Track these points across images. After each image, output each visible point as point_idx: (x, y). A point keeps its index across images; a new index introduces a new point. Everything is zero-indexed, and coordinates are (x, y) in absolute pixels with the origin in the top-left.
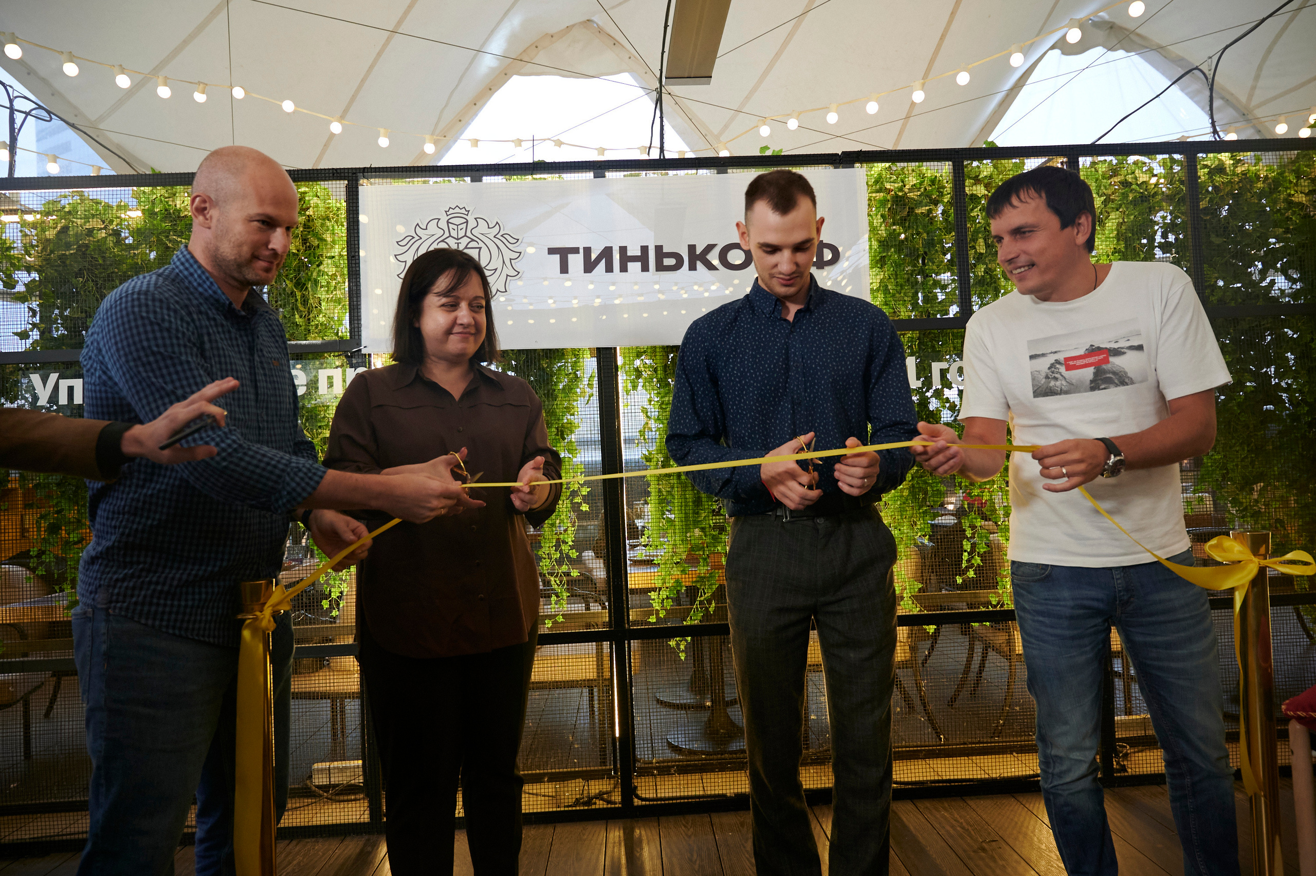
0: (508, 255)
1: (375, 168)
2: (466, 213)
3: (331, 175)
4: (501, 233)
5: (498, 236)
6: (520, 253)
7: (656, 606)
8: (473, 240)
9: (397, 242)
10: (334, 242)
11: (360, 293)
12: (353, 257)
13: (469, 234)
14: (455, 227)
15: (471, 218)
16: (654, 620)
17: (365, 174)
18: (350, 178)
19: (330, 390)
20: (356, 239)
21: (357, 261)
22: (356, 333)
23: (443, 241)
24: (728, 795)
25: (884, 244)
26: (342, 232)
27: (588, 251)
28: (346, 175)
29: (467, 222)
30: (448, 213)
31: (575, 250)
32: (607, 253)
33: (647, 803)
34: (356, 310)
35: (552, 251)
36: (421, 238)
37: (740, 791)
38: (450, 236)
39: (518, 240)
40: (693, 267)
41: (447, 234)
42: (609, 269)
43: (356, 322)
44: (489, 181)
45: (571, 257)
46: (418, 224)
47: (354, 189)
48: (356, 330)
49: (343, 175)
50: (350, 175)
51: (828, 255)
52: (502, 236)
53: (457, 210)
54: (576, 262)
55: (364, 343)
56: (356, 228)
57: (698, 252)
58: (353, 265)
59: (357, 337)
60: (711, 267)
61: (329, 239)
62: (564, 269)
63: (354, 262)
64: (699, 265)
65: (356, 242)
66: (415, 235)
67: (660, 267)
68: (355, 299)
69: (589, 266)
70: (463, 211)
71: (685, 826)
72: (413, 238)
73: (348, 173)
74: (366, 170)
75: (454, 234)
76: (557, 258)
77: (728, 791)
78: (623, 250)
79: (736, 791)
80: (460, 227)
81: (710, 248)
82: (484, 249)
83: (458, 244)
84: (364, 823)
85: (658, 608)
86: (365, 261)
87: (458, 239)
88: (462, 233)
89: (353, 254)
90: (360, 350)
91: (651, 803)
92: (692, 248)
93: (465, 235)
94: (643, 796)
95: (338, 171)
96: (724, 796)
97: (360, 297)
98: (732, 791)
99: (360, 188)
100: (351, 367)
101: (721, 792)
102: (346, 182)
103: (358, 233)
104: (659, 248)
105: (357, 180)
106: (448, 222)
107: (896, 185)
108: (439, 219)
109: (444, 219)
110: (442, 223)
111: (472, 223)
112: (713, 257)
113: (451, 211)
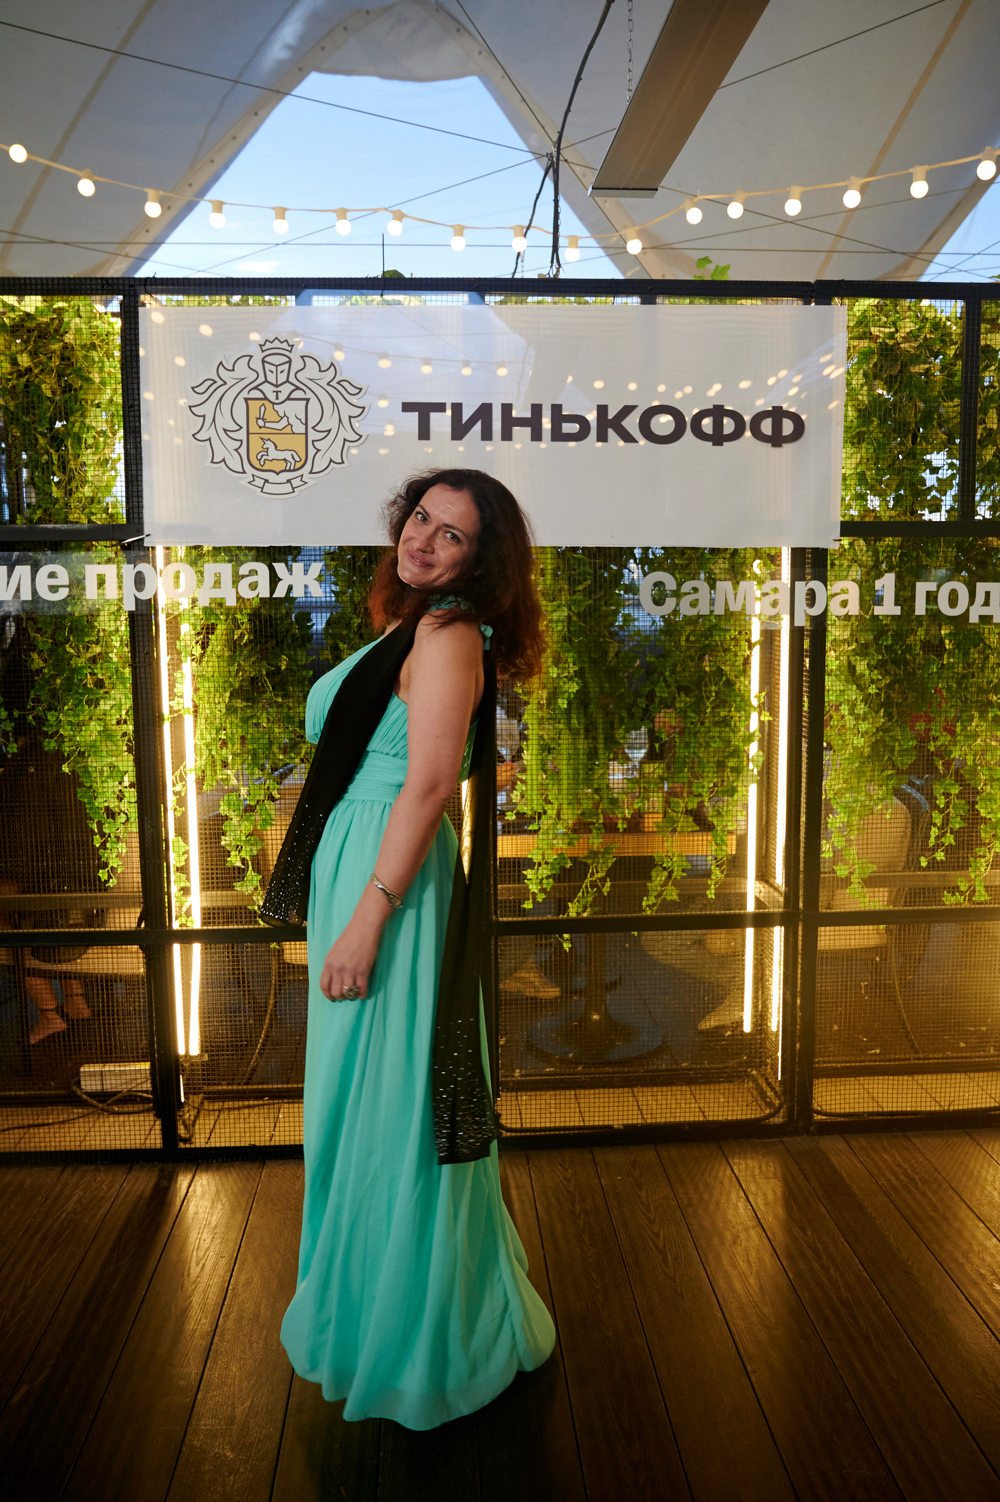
0: (347, 411)
1: (162, 279)
2: (289, 348)
3: (99, 287)
4: (337, 380)
5: (334, 383)
6: (364, 408)
7: (533, 888)
8: (298, 388)
9: (193, 388)
10: (103, 383)
11: (141, 459)
12: (131, 406)
13: (292, 379)
14: (273, 368)
15: (295, 356)
16: (531, 906)
17: (148, 288)
18: (127, 293)
19: (101, 591)
20: (135, 381)
21: (137, 413)
22: (136, 515)
23: (256, 388)
24: (616, 1126)
25: (864, 415)
26: (114, 367)
27: (457, 408)
28: (121, 287)
29: (290, 362)
30: (264, 348)
31: (441, 407)
32: (484, 412)
33: (513, 1134)
34: (135, 483)
35: (407, 407)
36: (225, 383)
37: (630, 1122)
38: (266, 381)
39: (361, 389)
40: (602, 437)
41: (261, 379)
42: (487, 435)
43: (135, 499)
44: (321, 304)
45: (434, 416)
46: (221, 363)
47: (132, 309)
48: (136, 510)
49: (115, 287)
50: (127, 288)
51: (788, 427)
52: (338, 383)
53: (276, 344)
54: (441, 422)
55: (147, 531)
56: (135, 365)
57: (610, 416)
58: (132, 419)
59: (136, 521)
60: (627, 437)
61: (97, 380)
62: (424, 433)
63: (132, 414)
64: (611, 433)
65: (135, 386)
66: (217, 379)
67: (558, 435)
68: (134, 467)
69: (459, 431)
70: (285, 345)
71: (561, 1165)
72: (215, 382)
73: (124, 284)
74: (149, 282)
75: (271, 378)
76: (413, 418)
77: (616, 1123)
78: (507, 408)
79: (625, 1122)
80: (280, 368)
81: (627, 410)
82: (314, 402)
83: (277, 392)
84: (155, 1150)
85: (536, 891)
86: (148, 414)
87: (277, 386)
88: (282, 378)
89: (131, 402)
90: (142, 540)
91: (518, 1134)
92: (602, 410)
93: (287, 381)
94: (509, 1126)
95: (110, 282)
96: (610, 1127)
97: (141, 464)
98: (621, 1122)
99: (141, 309)
100: (129, 562)
101: (606, 1123)
102: (121, 297)
103: (138, 372)
104: (556, 409)
105: (136, 296)
106: (263, 362)
107: (887, 330)
108: (251, 357)
109: (258, 356)
110: (256, 364)
111: (297, 364)
112: (631, 423)
113: (268, 345)
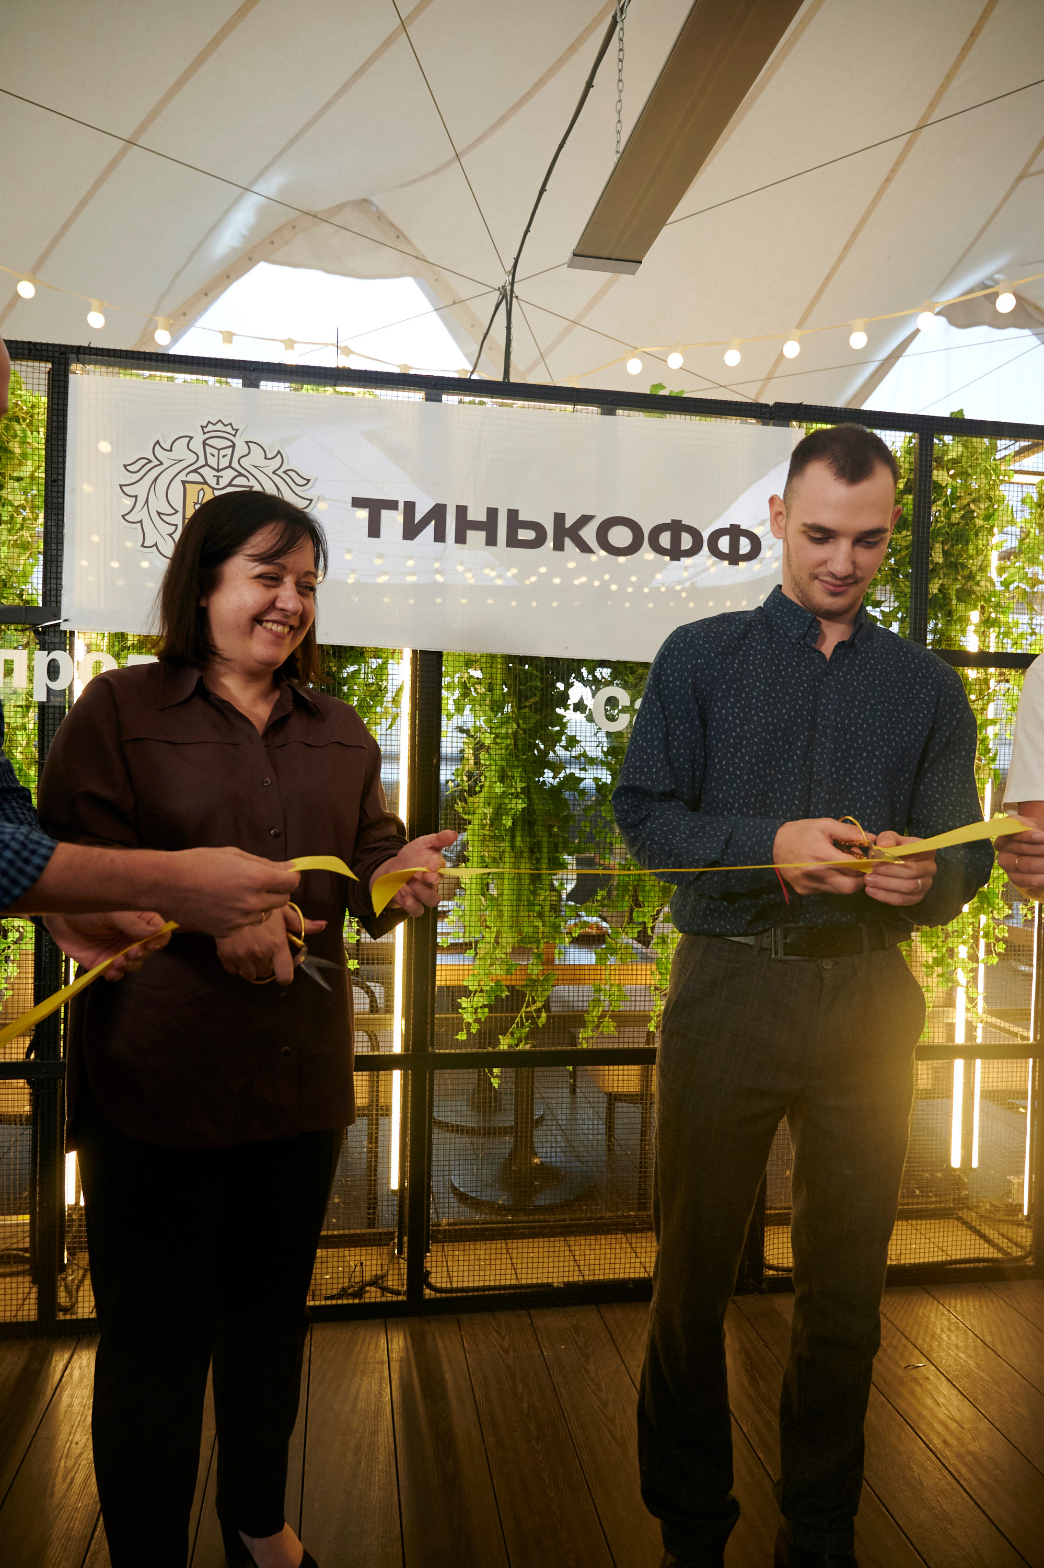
0: (292, 501)
1: (97, 349)
2: (233, 432)
3: (26, 352)
4: (284, 468)
5: (280, 472)
6: (311, 500)
7: (468, 1018)
8: (241, 474)
9: (125, 466)
10: (24, 455)
11: (62, 538)
12: (55, 481)
13: (235, 464)
14: (215, 452)
15: (239, 441)
17: (81, 356)
18: (57, 360)
19: (7, 680)
20: (61, 454)
21: (61, 489)
22: (53, 599)
23: (195, 471)
24: (555, 1285)
26: (39, 439)
27: (410, 507)
28: (50, 354)
29: (233, 446)
30: (206, 430)
31: (392, 505)
32: (438, 512)
33: (443, 1295)
34: (54, 564)
35: (358, 503)
36: (162, 464)
37: (571, 1279)
38: (207, 464)
39: (309, 481)
40: (559, 546)
41: (202, 462)
42: (440, 537)
43: (53, 581)
44: (270, 388)
45: (385, 514)
46: (158, 442)
47: (61, 378)
48: (53, 593)
49: (44, 353)
50: (57, 355)
51: (745, 546)
52: (285, 472)
53: (219, 427)
54: (392, 521)
55: (64, 614)
56: (61, 437)
57: (568, 525)
58: (54, 494)
59: (53, 604)
60: (585, 548)
61: (18, 451)
62: (374, 530)
63: (55, 489)
64: (568, 542)
65: (61, 460)
66: (152, 458)
67: (513, 541)
68: (54, 547)
69: (411, 530)
70: (229, 429)
71: (494, 1328)
72: (150, 461)
73: (53, 351)
74: (82, 351)
75: (212, 461)
76: (363, 514)
77: (555, 1280)
78: (462, 511)
79: (566, 1280)
80: (222, 453)
81: (585, 520)
83: (218, 477)
84: (29, 1323)
85: (471, 1021)
86: (73, 490)
87: (218, 471)
88: (224, 463)
89: (54, 477)
90: (58, 625)
91: (449, 1295)
92: (559, 518)
93: (230, 466)
94: (439, 1285)
95: (38, 347)
96: (549, 1285)
97: (62, 543)
98: (560, 1280)
99: (71, 376)
100: (42, 648)
101: (545, 1281)
102: (49, 365)
103: (64, 445)
104: (513, 514)
105: (67, 365)
106: (204, 444)
108: (191, 438)
109: (199, 438)
110: (197, 445)
111: (241, 449)
112: (589, 534)
113: (210, 427)
